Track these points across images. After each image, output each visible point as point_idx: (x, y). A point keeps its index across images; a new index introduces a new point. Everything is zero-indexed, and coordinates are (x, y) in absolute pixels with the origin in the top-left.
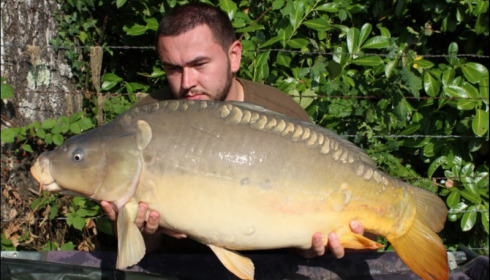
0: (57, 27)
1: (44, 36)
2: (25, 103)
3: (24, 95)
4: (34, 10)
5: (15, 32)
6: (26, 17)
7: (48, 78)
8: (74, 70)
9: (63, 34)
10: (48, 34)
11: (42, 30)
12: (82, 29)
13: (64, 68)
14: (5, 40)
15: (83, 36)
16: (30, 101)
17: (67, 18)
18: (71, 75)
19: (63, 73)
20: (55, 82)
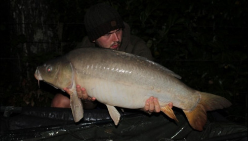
1: (41, 19)
2: (33, 47)
3: (32, 43)
4: (36, 9)
5: (29, 18)
6: (33, 12)
7: (42, 37)
8: (54, 33)
11: (39, 17)
16: (35, 46)
19: (49, 35)
20: (45, 38)
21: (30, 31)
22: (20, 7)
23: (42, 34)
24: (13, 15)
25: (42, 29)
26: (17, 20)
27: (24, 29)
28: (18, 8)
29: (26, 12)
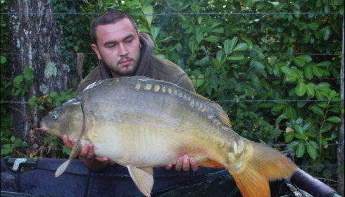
0: (61, 44)
1: (54, 49)
2: (44, 85)
3: (42, 82)
4: (47, 35)
5: (38, 47)
6: (44, 39)
7: (56, 72)
8: (71, 67)
9: (64, 47)
10: (56, 47)
11: (52, 46)
12: (75, 44)
13: (66, 67)
14: (32, 51)
15: (76, 48)
16: (46, 85)
17: (66, 39)
18: (69, 70)
19: (64, 69)
20: (60, 74)
21: (39, 65)
22: (27, 33)
23: (56, 69)
24: (17, 43)
25: (56, 62)
26: (22, 50)
27: (31, 62)
28: (24, 33)
29: (34, 40)
